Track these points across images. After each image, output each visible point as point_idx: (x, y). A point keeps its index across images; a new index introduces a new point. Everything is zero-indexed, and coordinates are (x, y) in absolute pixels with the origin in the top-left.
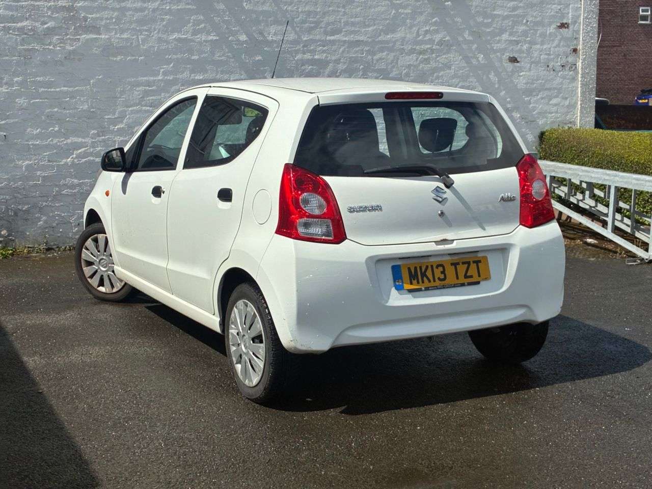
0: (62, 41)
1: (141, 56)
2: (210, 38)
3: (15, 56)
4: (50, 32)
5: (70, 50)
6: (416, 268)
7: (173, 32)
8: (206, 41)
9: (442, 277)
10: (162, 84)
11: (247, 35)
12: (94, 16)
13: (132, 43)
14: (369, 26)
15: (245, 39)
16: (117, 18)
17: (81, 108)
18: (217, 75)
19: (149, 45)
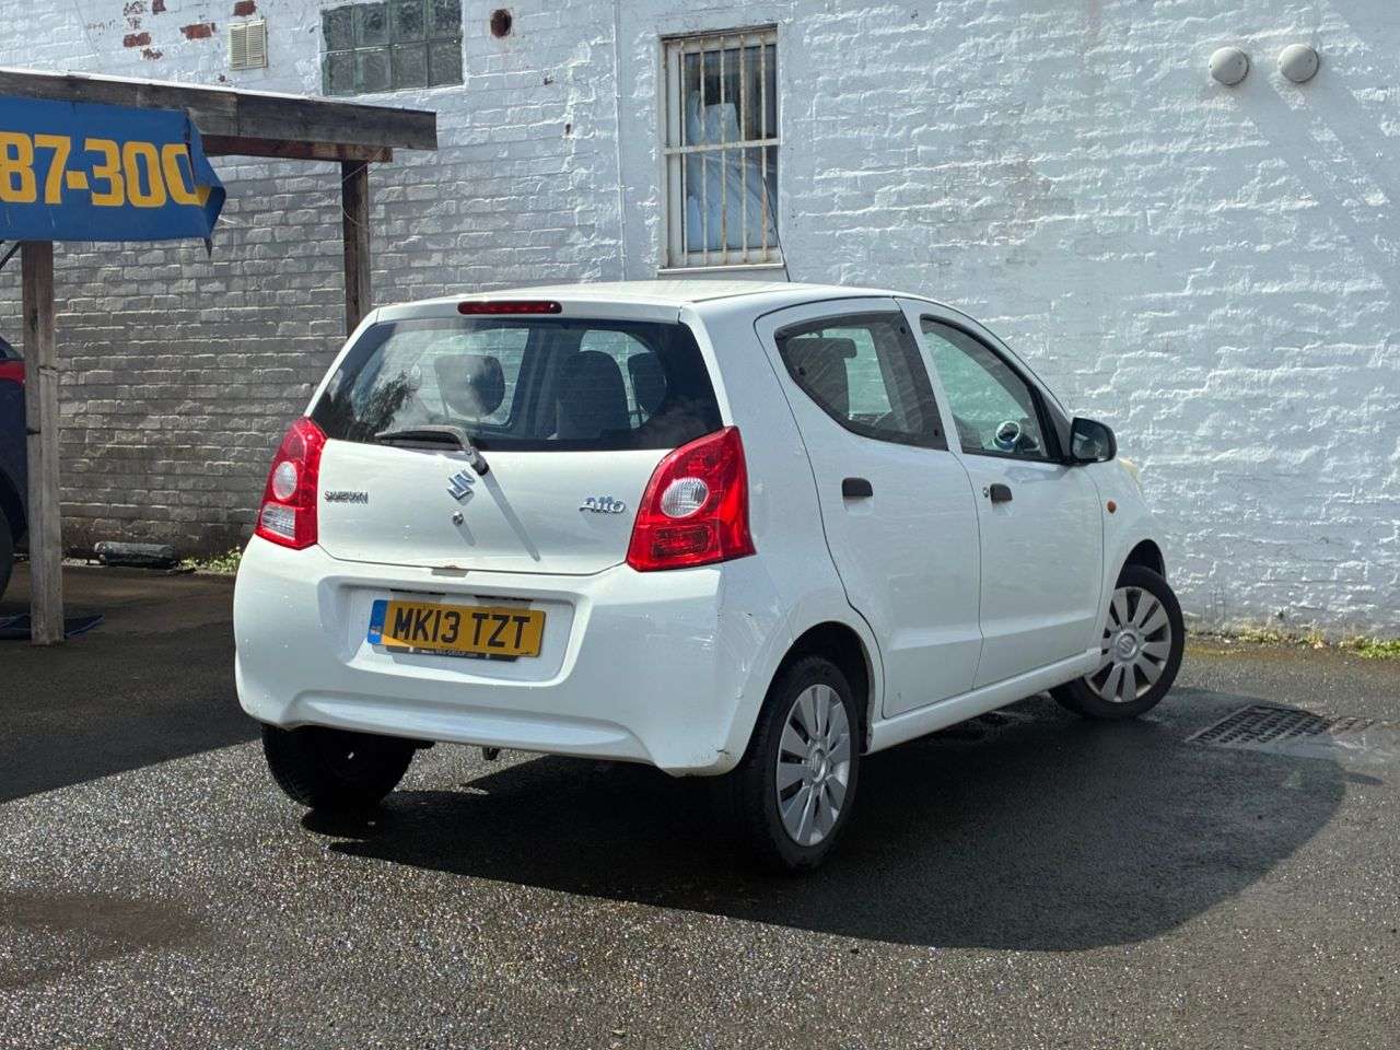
0: (1003, 230)
1: (1150, 251)
2: (1299, 204)
3: (925, 261)
4: (983, 215)
5: (1016, 246)
6: (411, 611)
7: (1217, 198)
8: (1288, 212)
9: (450, 634)
10: (1191, 306)
11: (1387, 192)
12: (1062, 178)
13: (1132, 227)
15: (1381, 202)
16: (1107, 180)
17: (1033, 353)
18: (1311, 283)
19: (1166, 228)
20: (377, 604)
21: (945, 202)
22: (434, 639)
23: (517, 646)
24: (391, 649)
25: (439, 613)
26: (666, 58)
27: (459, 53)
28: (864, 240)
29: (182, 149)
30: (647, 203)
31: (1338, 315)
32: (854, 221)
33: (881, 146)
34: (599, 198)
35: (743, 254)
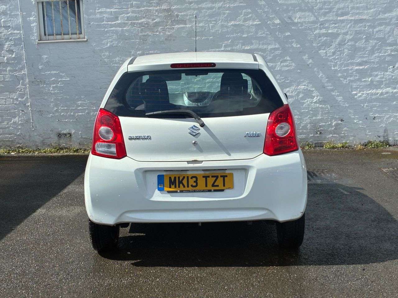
0: (164, 30)
1: (211, 36)
2: (255, 23)
3: (137, 39)
4: (157, 25)
5: (168, 35)
6: (175, 178)
7: (231, 21)
8: (252, 25)
9: (195, 184)
11: (280, 20)
12: (182, 14)
13: (205, 29)
14: (370, 9)
15: (279, 22)
16: (197, 15)
18: (259, 46)
19: (216, 30)
20: (159, 176)
21: (143, 20)
22: (188, 186)
23: (224, 186)
24: (169, 192)
25: (188, 177)
28: (116, 32)
30: (31, 18)
31: (266, 55)
32: (112, 26)
34: (11, 16)
35: (70, 36)
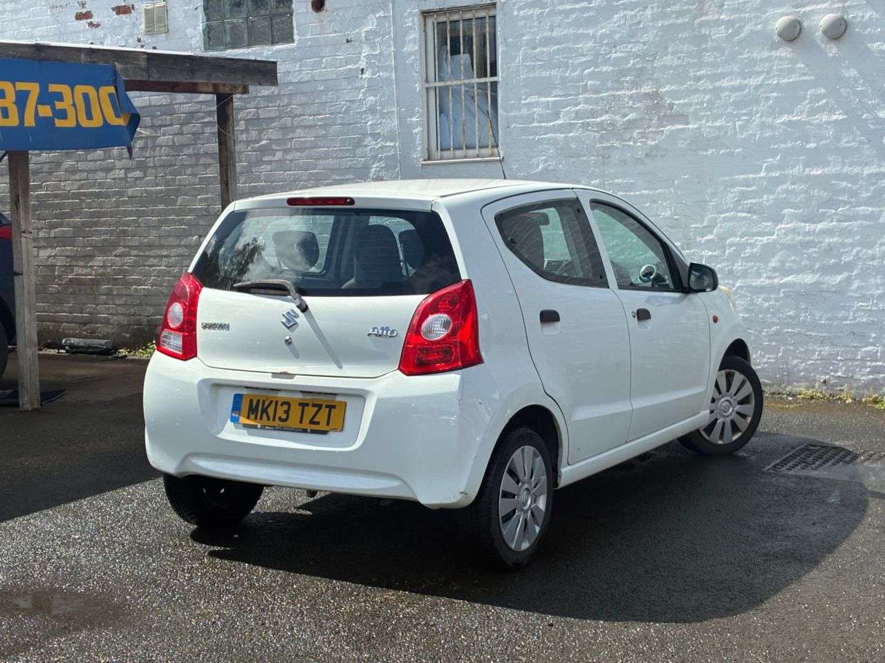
0: (643, 135)
1: (738, 148)
2: (834, 117)
3: (593, 156)
4: (630, 125)
5: (652, 145)
6: (258, 401)
7: (781, 113)
8: (827, 123)
9: (284, 416)
10: (765, 183)
12: (681, 101)
13: (726, 133)
16: (709, 101)
17: (663, 214)
18: (843, 168)
19: (748, 133)
20: (236, 396)
21: (605, 117)
22: (274, 420)
23: (328, 424)
24: (246, 426)
25: (277, 402)
26: (425, 25)
27: (291, 23)
28: (555, 142)
29: (112, 89)
30: (414, 119)
31: (860, 188)
32: (547, 130)
33: (564, 80)
34: (383, 115)
35: (476, 151)
